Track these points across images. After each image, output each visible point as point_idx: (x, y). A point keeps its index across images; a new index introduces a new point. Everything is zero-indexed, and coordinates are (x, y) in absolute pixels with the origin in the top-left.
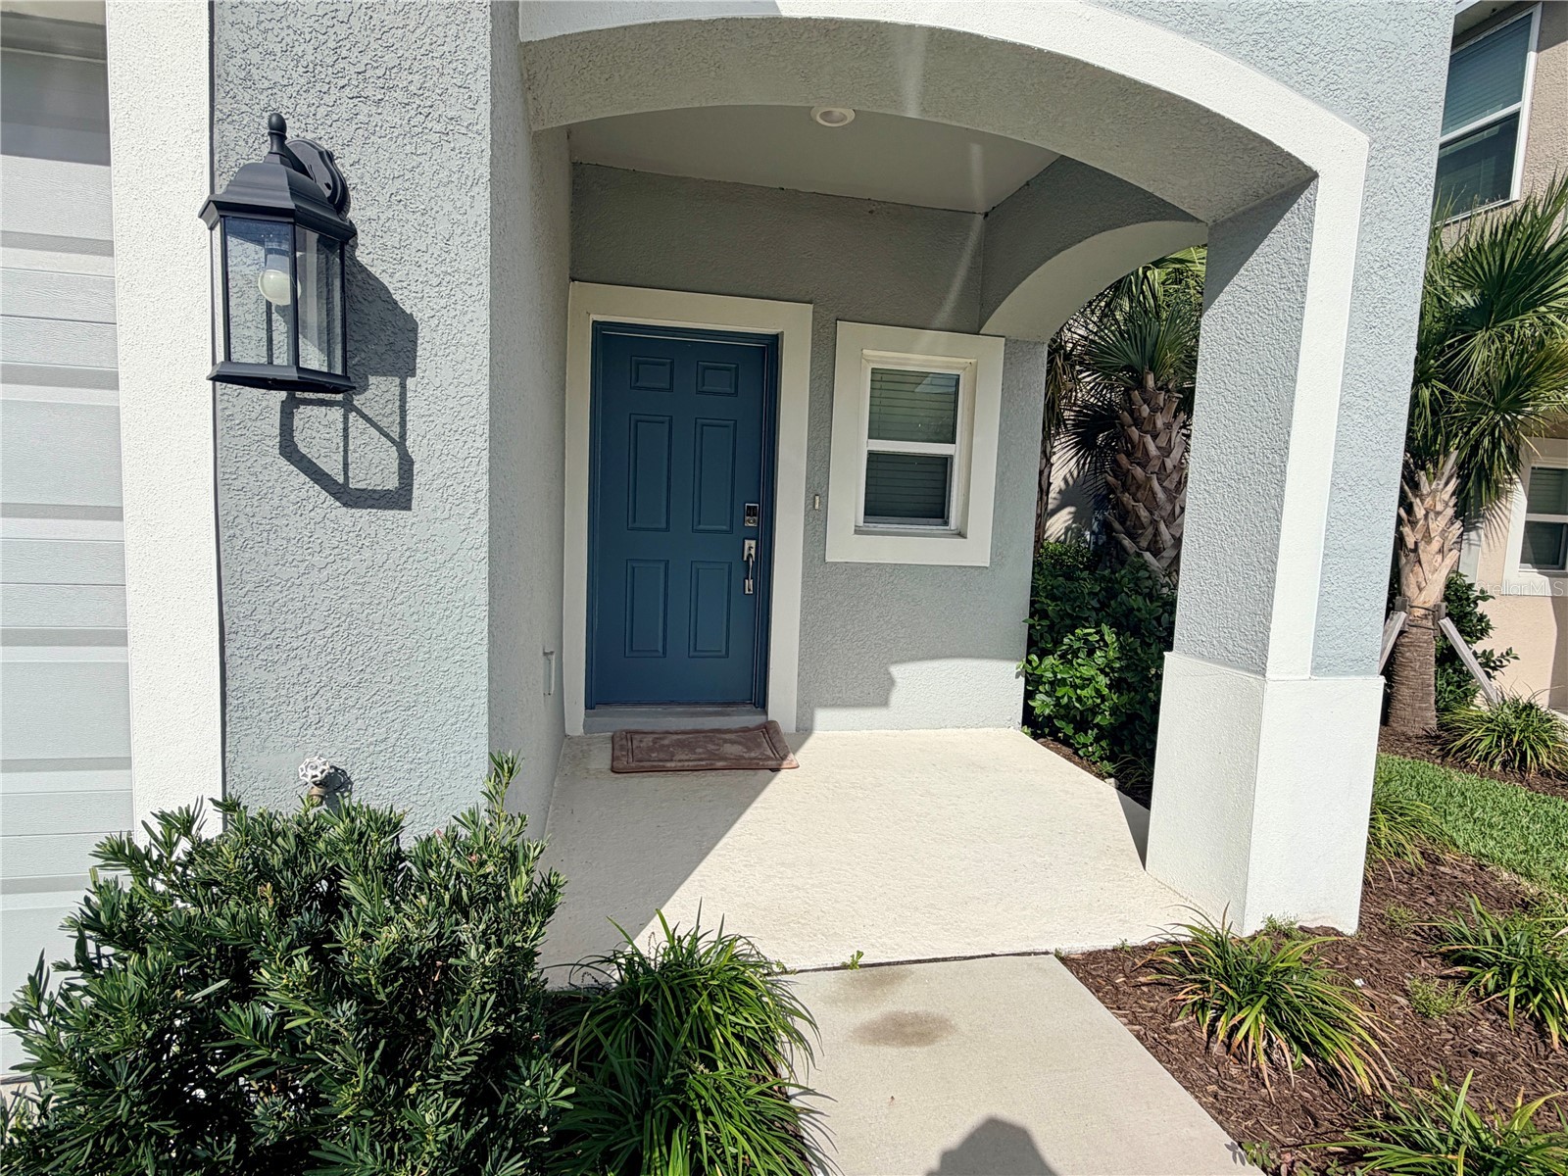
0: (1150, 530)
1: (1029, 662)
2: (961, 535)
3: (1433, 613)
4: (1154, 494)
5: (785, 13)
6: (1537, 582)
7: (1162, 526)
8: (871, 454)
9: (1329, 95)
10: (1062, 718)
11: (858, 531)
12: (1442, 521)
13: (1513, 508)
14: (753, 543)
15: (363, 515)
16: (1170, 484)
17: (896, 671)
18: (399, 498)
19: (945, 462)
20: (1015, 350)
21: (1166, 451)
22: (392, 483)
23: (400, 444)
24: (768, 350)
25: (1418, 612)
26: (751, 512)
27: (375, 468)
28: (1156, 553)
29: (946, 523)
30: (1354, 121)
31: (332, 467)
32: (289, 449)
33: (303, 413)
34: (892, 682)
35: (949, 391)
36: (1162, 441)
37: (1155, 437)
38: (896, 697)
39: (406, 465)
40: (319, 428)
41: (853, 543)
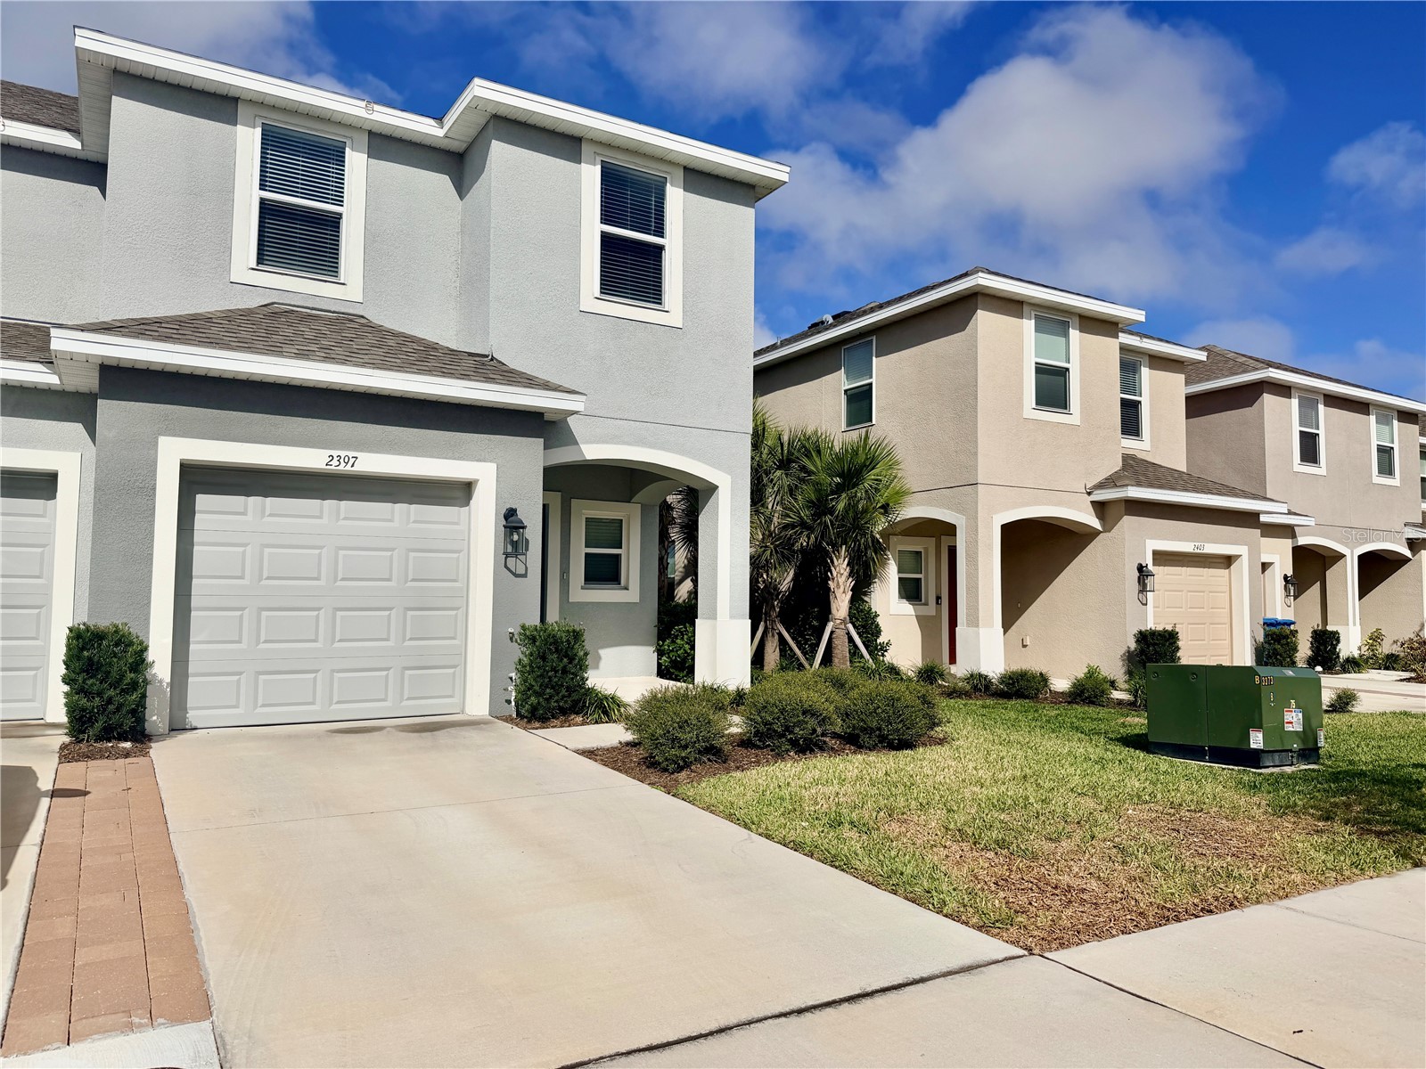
1: (658, 644)
2: (626, 589)
3: (844, 621)
5: (588, 458)
6: (907, 608)
8: (586, 554)
9: (718, 467)
10: (673, 668)
11: (582, 588)
12: (844, 578)
15: (519, 579)
17: (602, 652)
18: (525, 576)
19: (618, 557)
20: (645, 509)
22: (524, 572)
23: (526, 565)
25: (838, 622)
27: (521, 570)
29: (620, 584)
30: (726, 473)
31: (514, 570)
32: (506, 566)
33: (509, 559)
34: (600, 656)
35: (618, 526)
38: (602, 663)
39: (527, 568)
40: (511, 561)
41: (581, 594)
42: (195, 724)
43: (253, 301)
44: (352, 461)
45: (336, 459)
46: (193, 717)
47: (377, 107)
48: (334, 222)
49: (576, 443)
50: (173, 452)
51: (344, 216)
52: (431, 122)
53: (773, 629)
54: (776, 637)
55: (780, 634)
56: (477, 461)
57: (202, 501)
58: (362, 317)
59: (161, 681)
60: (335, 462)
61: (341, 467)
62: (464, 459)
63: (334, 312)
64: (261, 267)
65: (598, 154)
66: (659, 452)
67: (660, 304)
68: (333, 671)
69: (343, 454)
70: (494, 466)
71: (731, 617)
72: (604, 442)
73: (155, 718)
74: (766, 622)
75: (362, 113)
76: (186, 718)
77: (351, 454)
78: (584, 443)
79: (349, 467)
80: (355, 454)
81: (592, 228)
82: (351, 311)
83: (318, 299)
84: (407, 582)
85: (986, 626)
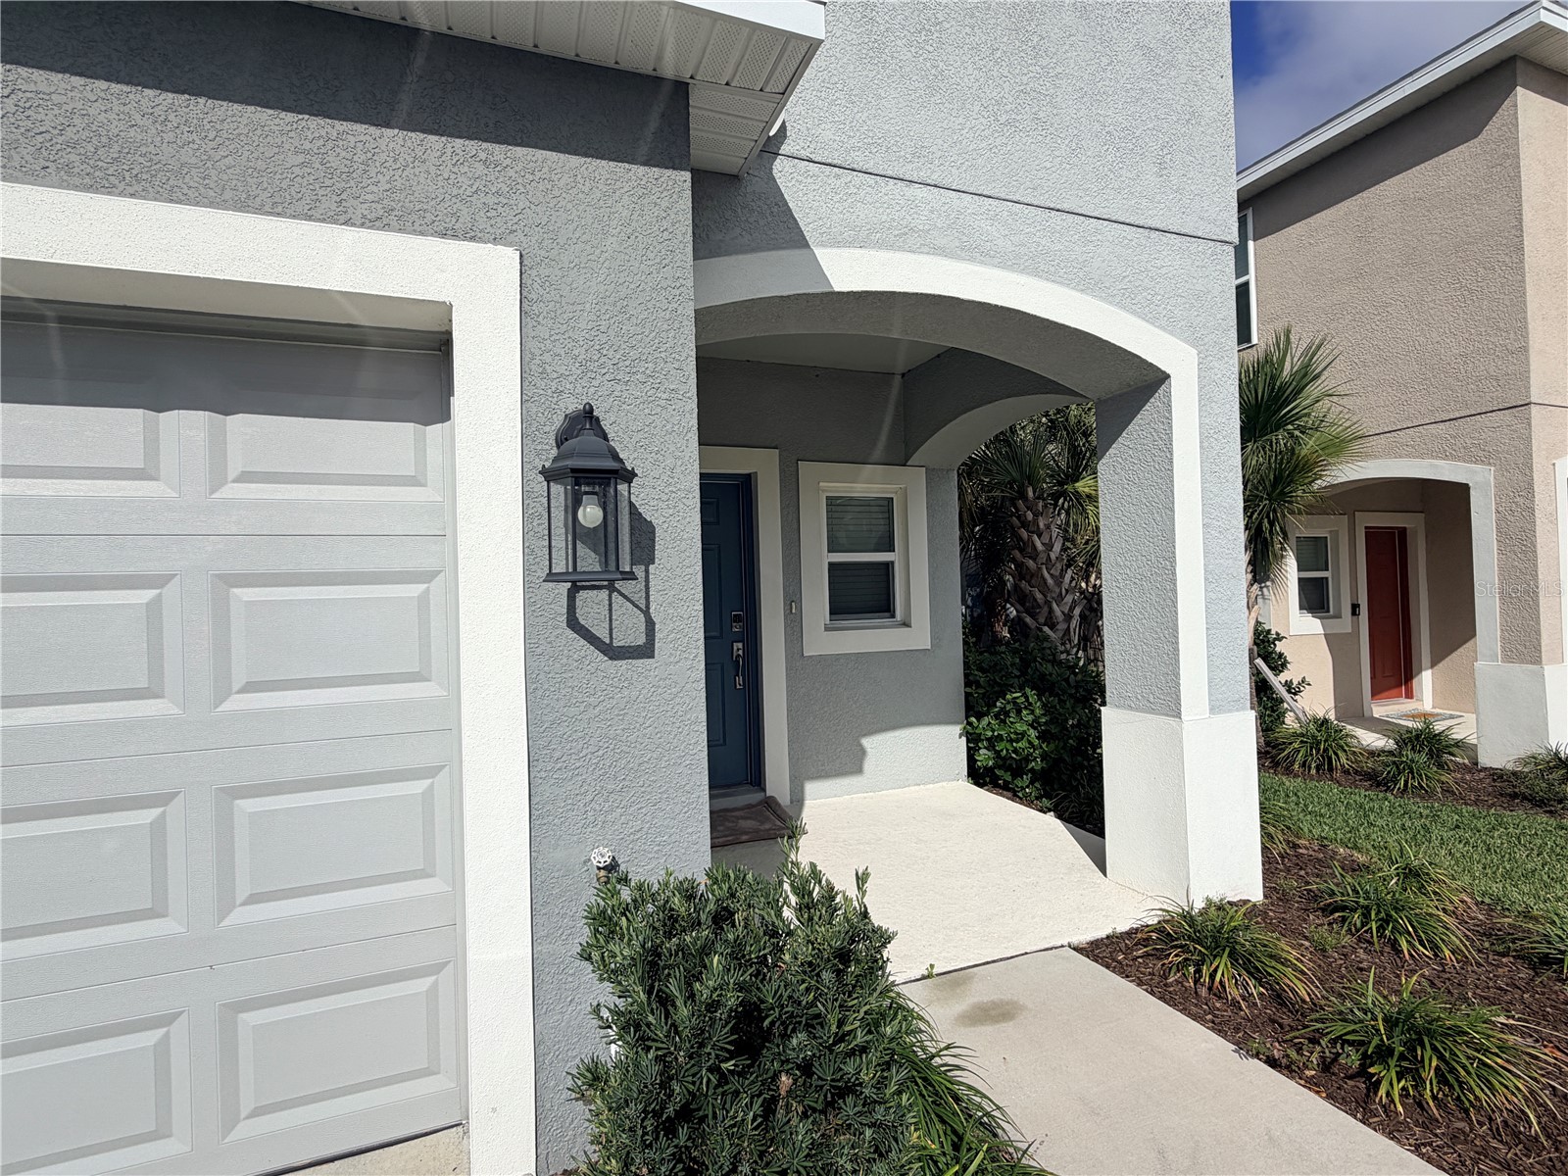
0: (1046, 609)
1: (970, 724)
2: (906, 624)
4: (1045, 580)
5: (837, 289)
6: (1312, 625)
7: (1054, 605)
8: (832, 565)
9: (1169, 324)
10: (1000, 767)
11: (827, 629)
13: (1288, 569)
14: (740, 645)
15: (623, 665)
17: (866, 742)
18: (646, 651)
19: (888, 567)
20: (933, 476)
22: (641, 640)
23: (646, 612)
24: (741, 486)
26: (737, 619)
27: (630, 630)
28: (1052, 627)
29: (894, 616)
30: (1186, 341)
31: (602, 633)
32: (573, 623)
33: (582, 595)
34: (863, 752)
35: (886, 511)
36: (1046, 539)
37: (1039, 536)
38: (869, 765)
39: (650, 625)
40: (592, 606)
41: (825, 639)
49: (801, 243)
56: (444, 235)
62: (386, 227)
66: (1023, 279)
70: (510, 256)
72: (877, 246)
78: (823, 245)
84: (222, 693)
85: (1552, 661)
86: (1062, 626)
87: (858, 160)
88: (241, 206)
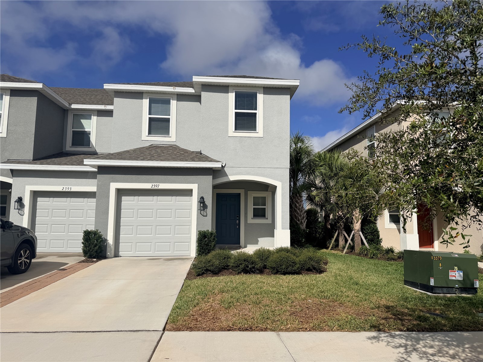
2: (267, 219)
3: (358, 231)
4: (298, 212)
5: (232, 180)
6: (393, 226)
7: (299, 217)
8: (254, 208)
13: (385, 212)
14: (237, 221)
15: (204, 217)
16: (301, 210)
17: (259, 239)
19: (265, 209)
21: (300, 205)
24: (239, 195)
25: (356, 231)
26: (238, 217)
27: (205, 214)
28: (299, 221)
29: (265, 217)
30: (280, 182)
31: (203, 214)
32: (201, 213)
34: (258, 241)
35: (264, 199)
36: (299, 204)
37: (298, 204)
38: (259, 243)
39: (207, 214)
40: (202, 212)
41: (251, 220)
42: (121, 255)
43: (147, 144)
44: (158, 186)
45: (154, 186)
46: (121, 253)
47: (176, 88)
48: (168, 120)
49: (227, 176)
50: (114, 186)
51: (170, 119)
52: (191, 89)
53: (341, 233)
54: (343, 236)
55: (344, 235)
56: (192, 183)
57: (124, 198)
58: (176, 145)
59: (110, 244)
60: (153, 187)
61: (155, 188)
62: (188, 183)
63: (168, 145)
64: (150, 135)
65: (234, 89)
67: (256, 130)
68: (156, 243)
69: (155, 184)
70: (197, 184)
71: (282, 229)
72: (236, 175)
73: (109, 253)
74: (339, 230)
75: (173, 90)
76: (119, 254)
77: (158, 184)
78: (230, 176)
79: (157, 188)
80: (159, 184)
81: (232, 111)
82: (173, 144)
83: (164, 142)
84: (175, 218)
85: (409, 233)
86: (300, 221)
87: (234, 166)
88: (179, 183)
